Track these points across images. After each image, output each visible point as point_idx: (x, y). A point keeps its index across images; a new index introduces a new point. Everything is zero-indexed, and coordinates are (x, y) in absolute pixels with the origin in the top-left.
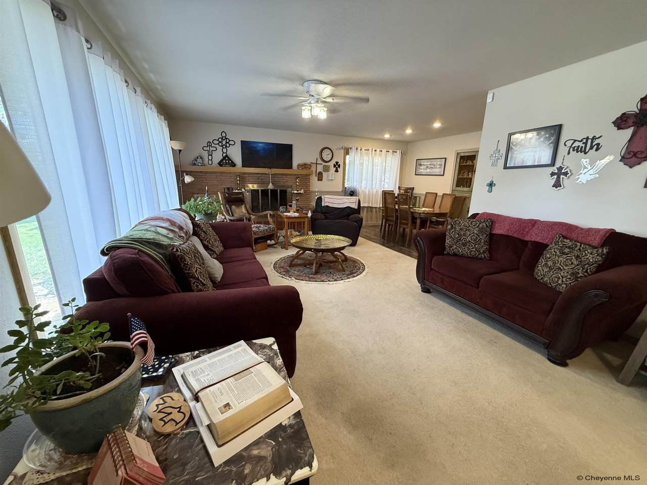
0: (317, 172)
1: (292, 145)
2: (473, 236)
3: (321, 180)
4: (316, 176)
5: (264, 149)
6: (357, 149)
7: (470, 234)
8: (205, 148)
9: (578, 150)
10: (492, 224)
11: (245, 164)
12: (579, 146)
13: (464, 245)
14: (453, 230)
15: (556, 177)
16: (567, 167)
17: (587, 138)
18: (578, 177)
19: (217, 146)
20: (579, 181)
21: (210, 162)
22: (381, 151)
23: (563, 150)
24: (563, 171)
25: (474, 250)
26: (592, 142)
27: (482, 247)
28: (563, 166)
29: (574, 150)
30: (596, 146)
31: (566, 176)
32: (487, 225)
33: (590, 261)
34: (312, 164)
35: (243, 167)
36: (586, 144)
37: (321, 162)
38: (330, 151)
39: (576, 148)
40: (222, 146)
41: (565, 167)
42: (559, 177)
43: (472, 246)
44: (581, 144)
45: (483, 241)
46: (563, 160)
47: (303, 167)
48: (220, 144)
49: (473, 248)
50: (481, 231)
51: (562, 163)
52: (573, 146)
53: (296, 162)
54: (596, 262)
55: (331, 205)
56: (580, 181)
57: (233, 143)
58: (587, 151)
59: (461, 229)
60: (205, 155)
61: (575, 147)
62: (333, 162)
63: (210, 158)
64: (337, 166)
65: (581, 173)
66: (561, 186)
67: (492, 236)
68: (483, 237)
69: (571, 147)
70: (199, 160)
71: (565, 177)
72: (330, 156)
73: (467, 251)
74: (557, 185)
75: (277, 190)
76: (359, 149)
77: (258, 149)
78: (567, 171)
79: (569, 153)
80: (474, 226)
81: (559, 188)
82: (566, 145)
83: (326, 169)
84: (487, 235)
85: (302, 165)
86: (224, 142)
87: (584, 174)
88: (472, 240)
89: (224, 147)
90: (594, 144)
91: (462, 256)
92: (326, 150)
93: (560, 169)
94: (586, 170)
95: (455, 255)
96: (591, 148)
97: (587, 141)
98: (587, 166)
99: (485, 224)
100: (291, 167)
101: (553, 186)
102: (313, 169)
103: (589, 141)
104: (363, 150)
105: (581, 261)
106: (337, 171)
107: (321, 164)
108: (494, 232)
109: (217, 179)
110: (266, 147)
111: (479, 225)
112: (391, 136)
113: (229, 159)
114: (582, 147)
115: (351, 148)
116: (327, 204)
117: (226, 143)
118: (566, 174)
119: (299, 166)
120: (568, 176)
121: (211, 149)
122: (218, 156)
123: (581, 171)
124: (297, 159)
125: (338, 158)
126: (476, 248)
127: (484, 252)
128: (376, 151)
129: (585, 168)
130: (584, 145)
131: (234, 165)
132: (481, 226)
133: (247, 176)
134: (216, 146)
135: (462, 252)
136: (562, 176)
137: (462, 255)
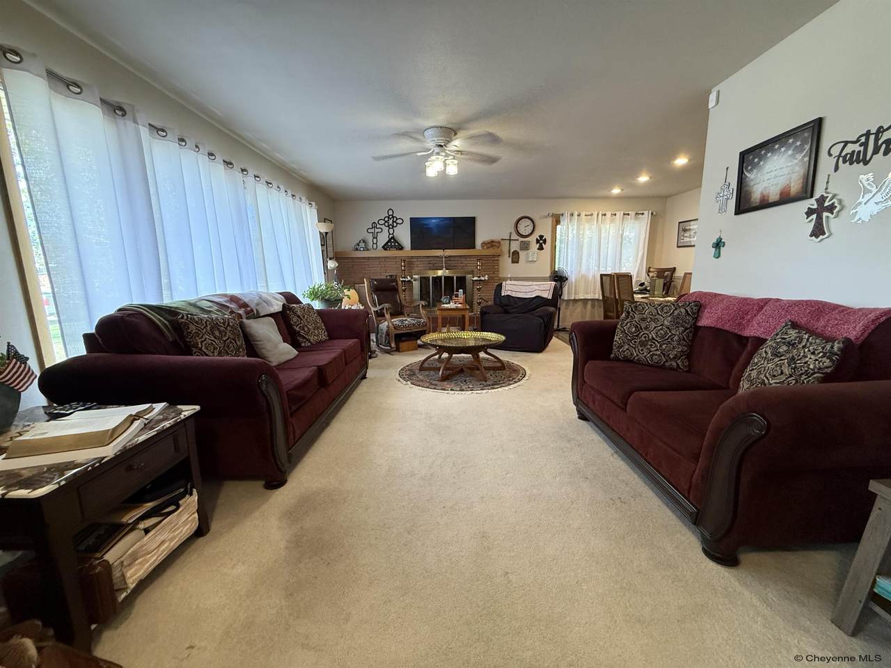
0: (512, 251)
1: (474, 218)
2: (661, 329)
3: (518, 262)
4: (509, 257)
5: (438, 226)
6: (572, 215)
7: (655, 327)
8: (369, 231)
9: (853, 159)
10: (699, 310)
11: (414, 246)
12: (854, 152)
13: (643, 344)
14: (628, 320)
15: (814, 216)
16: (834, 196)
17: (868, 134)
18: (854, 211)
19: (383, 227)
20: (857, 218)
21: (375, 246)
22: (615, 215)
23: (826, 163)
24: (826, 204)
25: (658, 353)
26: (877, 140)
27: (674, 348)
28: (826, 195)
29: (844, 162)
30: (884, 146)
31: (832, 213)
32: (687, 311)
33: (809, 368)
34: (502, 242)
35: (411, 249)
36: (865, 145)
37: (517, 237)
38: (530, 221)
39: (849, 156)
40: (388, 226)
41: (830, 196)
42: (819, 218)
43: (656, 346)
44: (857, 147)
45: (676, 338)
46: (828, 182)
47: (489, 245)
48: (387, 224)
49: (657, 350)
50: (676, 322)
51: (826, 189)
52: (843, 154)
53: (480, 240)
54: (820, 369)
55: (514, 295)
56: (860, 219)
57: (400, 221)
58: (868, 159)
59: (643, 319)
60: (370, 238)
61: (847, 154)
62: (536, 236)
63: (375, 242)
64: (541, 242)
65: (860, 203)
66: (824, 233)
67: (696, 329)
68: (677, 332)
69: (839, 156)
70: (362, 245)
71: (829, 215)
72: (531, 228)
73: (645, 354)
74: (818, 231)
75: (453, 277)
76: (576, 213)
77: (431, 226)
78: (833, 204)
79: (837, 168)
80: (666, 313)
81: (821, 237)
82: (830, 155)
83: (525, 246)
84: (686, 329)
85: (489, 243)
86: (391, 222)
87: (865, 204)
88: (657, 336)
89: (391, 227)
90: (880, 142)
91: (639, 362)
92: (523, 220)
93: (821, 200)
94: (868, 196)
95: (628, 360)
96: (876, 151)
97: (867, 139)
98: (869, 187)
99: (683, 310)
100: (474, 247)
101: (811, 236)
102: (505, 248)
103: (872, 138)
104: (583, 214)
105: (796, 367)
106: (541, 248)
107: (518, 240)
108: (700, 324)
109: (380, 266)
110: (441, 223)
111: (673, 313)
112: (622, 190)
113: (396, 241)
114: (859, 152)
115: (562, 215)
116: (509, 293)
117: (393, 222)
118: (831, 209)
119: (484, 244)
120: (835, 211)
121: (377, 230)
122: (383, 238)
123: (860, 200)
124: (481, 237)
125: (544, 229)
126: (662, 351)
127: (675, 357)
128: (605, 215)
129: (866, 191)
130: (862, 149)
131: (401, 248)
132: (676, 312)
133: (416, 260)
134: (381, 226)
135: (637, 355)
136: (825, 214)
137: (638, 360)
